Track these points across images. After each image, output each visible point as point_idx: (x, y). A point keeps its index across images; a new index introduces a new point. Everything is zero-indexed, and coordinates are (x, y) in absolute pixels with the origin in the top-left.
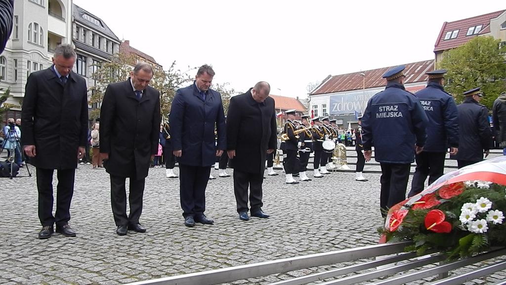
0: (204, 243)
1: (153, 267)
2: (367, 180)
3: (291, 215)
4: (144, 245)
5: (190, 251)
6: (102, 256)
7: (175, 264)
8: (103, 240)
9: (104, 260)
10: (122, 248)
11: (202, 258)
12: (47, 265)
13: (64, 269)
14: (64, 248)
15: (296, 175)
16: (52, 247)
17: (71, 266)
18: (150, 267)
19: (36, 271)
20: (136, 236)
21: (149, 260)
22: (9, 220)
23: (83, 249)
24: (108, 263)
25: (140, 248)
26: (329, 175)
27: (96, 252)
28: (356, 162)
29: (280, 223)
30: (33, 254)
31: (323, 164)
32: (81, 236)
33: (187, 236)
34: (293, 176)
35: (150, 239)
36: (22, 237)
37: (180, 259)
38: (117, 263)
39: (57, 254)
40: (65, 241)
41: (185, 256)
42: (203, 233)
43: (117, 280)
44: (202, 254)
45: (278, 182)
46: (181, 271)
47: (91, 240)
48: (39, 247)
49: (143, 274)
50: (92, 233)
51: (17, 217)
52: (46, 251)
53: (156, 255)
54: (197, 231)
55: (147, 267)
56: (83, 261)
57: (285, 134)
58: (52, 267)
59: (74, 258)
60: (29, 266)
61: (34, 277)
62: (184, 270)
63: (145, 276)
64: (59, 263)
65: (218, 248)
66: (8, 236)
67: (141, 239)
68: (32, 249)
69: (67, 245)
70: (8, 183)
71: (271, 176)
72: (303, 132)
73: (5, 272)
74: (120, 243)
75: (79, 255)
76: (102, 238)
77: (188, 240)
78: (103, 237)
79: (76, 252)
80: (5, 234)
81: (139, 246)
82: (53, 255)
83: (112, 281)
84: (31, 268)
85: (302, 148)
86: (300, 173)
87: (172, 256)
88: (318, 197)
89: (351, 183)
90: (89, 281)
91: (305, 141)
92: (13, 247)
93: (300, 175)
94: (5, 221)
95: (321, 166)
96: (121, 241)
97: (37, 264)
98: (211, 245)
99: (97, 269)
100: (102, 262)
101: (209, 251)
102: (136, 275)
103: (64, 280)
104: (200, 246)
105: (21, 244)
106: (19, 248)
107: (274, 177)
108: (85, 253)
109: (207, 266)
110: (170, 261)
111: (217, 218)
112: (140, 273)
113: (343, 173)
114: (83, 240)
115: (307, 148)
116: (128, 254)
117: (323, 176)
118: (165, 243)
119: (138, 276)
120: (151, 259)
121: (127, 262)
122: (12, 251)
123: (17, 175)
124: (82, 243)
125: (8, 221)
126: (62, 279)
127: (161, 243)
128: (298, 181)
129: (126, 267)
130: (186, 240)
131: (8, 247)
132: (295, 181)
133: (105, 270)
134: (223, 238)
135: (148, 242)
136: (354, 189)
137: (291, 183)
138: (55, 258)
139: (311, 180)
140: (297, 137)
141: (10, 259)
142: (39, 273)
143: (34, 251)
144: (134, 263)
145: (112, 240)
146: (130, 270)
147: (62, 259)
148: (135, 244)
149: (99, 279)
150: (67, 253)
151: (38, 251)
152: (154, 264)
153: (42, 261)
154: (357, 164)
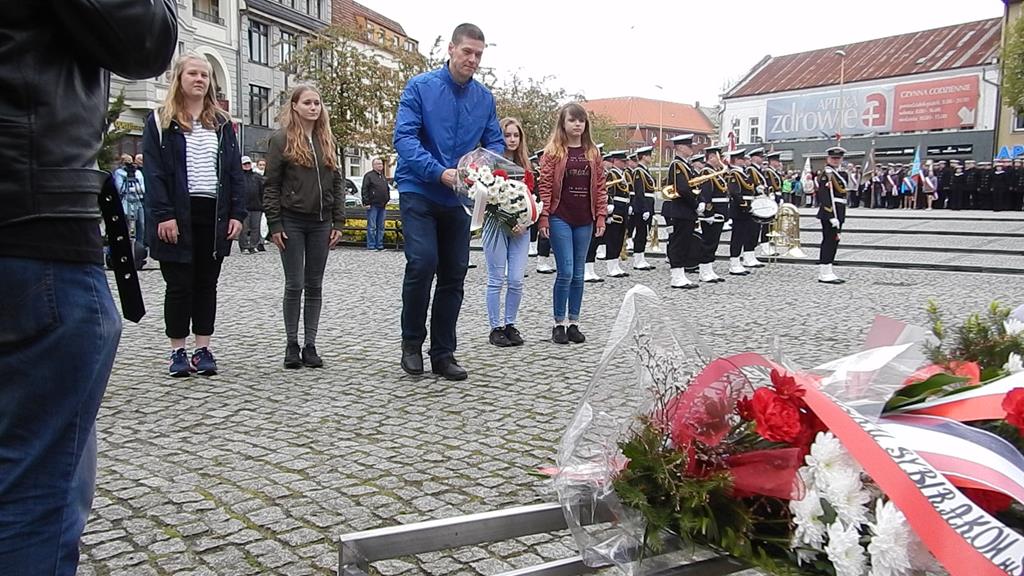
0: (506, 416)
1: (407, 464)
2: (843, 282)
4: (389, 417)
5: (478, 432)
6: (308, 438)
7: (450, 458)
8: (308, 403)
9: (312, 445)
10: (345, 422)
11: (502, 447)
12: (205, 454)
13: (237, 463)
14: (237, 419)
15: (691, 268)
16: (213, 417)
17: (249, 458)
18: (401, 463)
19: (185, 465)
20: (372, 397)
21: (398, 448)
22: (132, 359)
23: (272, 422)
24: (321, 452)
25: (380, 422)
26: (762, 269)
27: (298, 429)
28: (820, 242)
30: (179, 431)
31: (750, 248)
32: (267, 394)
33: (471, 398)
34: (686, 271)
35: (400, 405)
36: (158, 395)
37: (458, 448)
38: (336, 453)
39: (221, 432)
40: (236, 405)
41: (468, 442)
42: (503, 393)
43: (338, 490)
44: (503, 438)
46: (462, 474)
47: (287, 404)
48: (190, 417)
49: (388, 478)
50: (288, 389)
51: (147, 353)
52: (202, 424)
53: (412, 438)
54: (491, 390)
55: (396, 462)
56: (273, 447)
57: (671, 187)
58: (215, 459)
59: (254, 441)
60: (171, 454)
61: (182, 477)
62: (467, 472)
63: (391, 482)
64: (228, 450)
65: (535, 427)
66: (131, 391)
67: (383, 403)
68: (177, 420)
69: (241, 412)
71: (640, 272)
72: (709, 180)
73: (129, 467)
74: (342, 411)
75: (264, 436)
76: (307, 401)
77: (474, 408)
78: (309, 398)
79: (259, 428)
80: (127, 389)
81: (378, 417)
82: (216, 433)
83: (328, 490)
84: (176, 459)
85: (707, 214)
86: (700, 265)
87: (445, 442)
88: (738, 318)
89: (807, 287)
90: (284, 489)
91: (714, 200)
92: (142, 415)
93: (700, 271)
94: (126, 362)
95: (745, 250)
96: (344, 407)
97: (188, 452)
98: (521, 419)
99: (299, 465)
100: (309, 450)
101: (515, 432)
102: (374, 479)
103: (238, 487)
104: (499, 420)
105: (157, 409)
106: (153, 418)
107: (647, 272)
108: (276, 430)
109: (513, 464)
110: (439, 452)
111: (531, 363)
112: (381, 476)
113: (791, 265)
114: (271, 403)
115: (717, 215)
116: (358, 435)
117: (748, 273)
118: (429, 413)
119: (378, 483)
120: (403, 446)
121: (357, 451)
122: (140, 423)
123: (144, 267)
124: (269, 411)
125: (130, 362)
126: (234, 484)
127: (422, 414)
128: (696, 283)
129: (355, 461)
130: (469, 409)
131: (132, 416)
132: (690, 283)
133: (314, 466)
134: (544, 405)
135: (395, 409)
136: (814, 302)
137: (682, 287)
138: (220, 440)
139: (723, 280)
140: (696, 192)
141: (137, 440)
142: (190, 471)
143: (181, 425)
144: (369, 455)
145: (326, 406)
146: (362, 468)
147: (233, 441)
148: (371, 413)
149: (304, 486)
150: (243, 429)
151: (188, 424)
152: (408, 457)
153: (195, 444)
154: (822, 246)
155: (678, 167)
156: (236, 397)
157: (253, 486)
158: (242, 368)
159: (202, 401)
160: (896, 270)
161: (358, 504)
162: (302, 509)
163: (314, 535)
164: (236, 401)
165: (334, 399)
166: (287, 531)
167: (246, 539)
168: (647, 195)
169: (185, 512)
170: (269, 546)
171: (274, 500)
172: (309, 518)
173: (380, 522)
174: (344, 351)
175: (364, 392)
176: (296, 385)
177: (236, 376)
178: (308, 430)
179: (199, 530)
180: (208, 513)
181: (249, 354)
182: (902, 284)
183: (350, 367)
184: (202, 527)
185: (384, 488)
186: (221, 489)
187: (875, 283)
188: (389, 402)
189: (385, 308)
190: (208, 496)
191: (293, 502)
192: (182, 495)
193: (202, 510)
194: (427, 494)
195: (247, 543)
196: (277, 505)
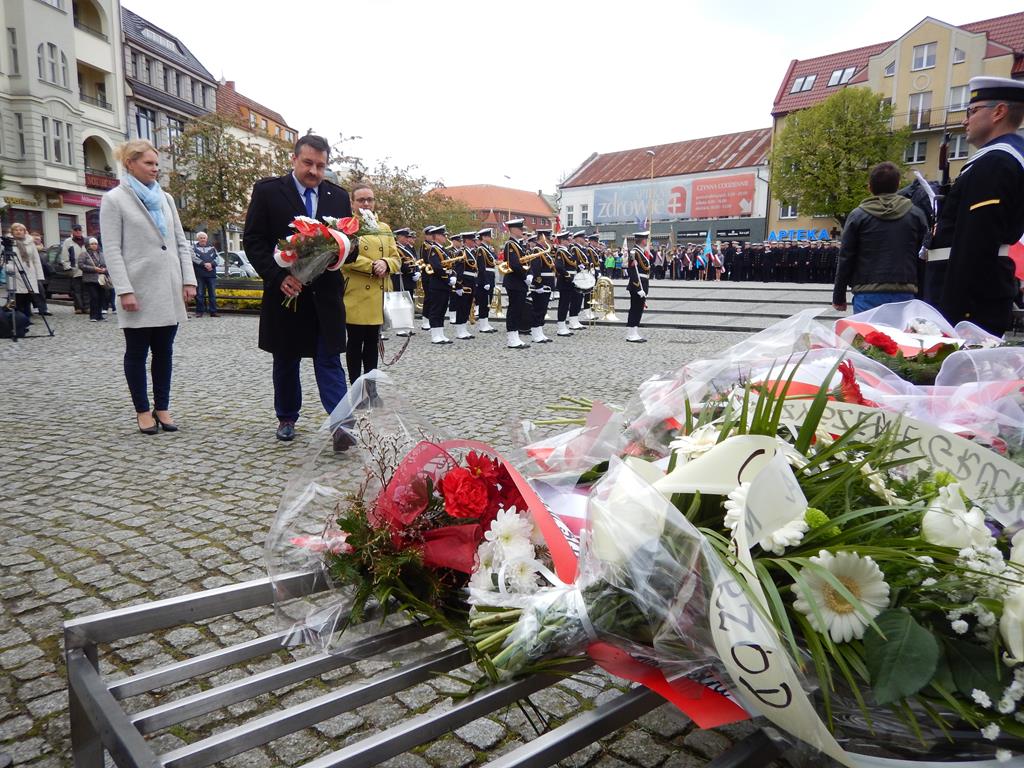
1: (243, 516)
2: (645, 341)
3: (504, 409)
4: (235, 472)
6: (154, 495)
8: (162, 462)
9: (156, 502)
10: (193, 479)
12: (47, 516)
13: (77, 523)
14: (87, 479)
16: (63, 478)
17: (90, 517)
18: (237, 515)
19: (24, 527)
20: (223, 453)
21: (239, 501)
23: (121, 481)
25: (226, 477)
26: (581, 331)
27: (146, 487)
28: (629, 308)
29: (483, 425)
30: (26, 494)
31: (574, 313)
32: (122, 455)
34: (520, 333)
35: (248, 460)
36: (12, 459)
38: (177, 508)
39: (69, 493)
40: (89, 466)
43: (171, 544)
45: (495, 344)
47: (141, 464)
48: (40, 480)
49: (221, 531)
50: (144, 449)
51: (10, 418)
52: (51, 486)
53: (254, 491)
55: (233, 515)
56: (117, 505)
57: (505, 263)
58: (56, 520)
59: (100, 500)
60: (12, 517)
61: (16, 540)
63: (224, 534)
64: (71, 511)
67: (232, 459)
68: (26, 483)
69: (94, 473)
70: (7, 350)
71: (485, 334)
72: (538, 258)
74: (191, 468)
75: (111, 495)
76: (161, 459)
78: (163, 456)
79: (108, 488)
81: (225, 473)
82: (63, 494)
83: (161, 545)
84: (15, 522)
86: (532, 329)
88: (556, 374)
89: (617, 346)
90: (118, 546)
91: (543, 274)
93: (532, 333)
95: (571, 315)
96: (195, 464)
97: (29, 514)
99: (137, 522)
100: (151, 507)
102: (207, 532)
103: (73, 546)
107: (491, 335)
108: (123, 489)
112: (215, 529)
113: (607, 327)
114: (125, 463)
115: (545, 287)
116: (203, 490)
117: (572, 334)
118: (274, 467)
119: (211, 535)
120: (243, 499)
121: (198, 506)
123: (27, 335)
124: (121, 470)
126: (69, 544)
127: (267, 468)
128: (528, 343)
129: (194, 516)
132: (523, 344)
133: (153, 523)
135: (243, 465)
136: (620, 358)
137: (516, 348)
138: (65, 501)
139: (551, 341)
140: (526, 268)
142: (27, 532)
143: (28, 488)
144: (209, 509)
145: (178, 463)
146: (200, 522)
147: (79, 501)
148: (219, 469)
149: (138, 542)
150: (91, 489)
151: (36, 487)
152: (245, 509)
153: (40, 506)
154: (630, 312)
155: (511, 247)
156: (90, 458)
157: (87, 544)
158: (103, 430)
159: (56, 464)
160: (687, 331)
161: (188, 556)
162: (131, 565)
163: (137, 589)
164: (89, 462)
165: (187, 457)
166: (112, 588)
167: (69, 598)
168: (487, 269)
169: (12, 574)
170: (90, 603)
171: (106, 557)
172: (135, 573)
173: (204, 572)
174: (206, 411)
175: (217, 449)
176: (153, 444)
177: (95, 438)
178: (155, 488)
179: (22, 591)
180: (36, 575)
181: (113, 417)
182: (690, 342)
183: (209, 426)
184: (27, 588)
185: (215, 540)
186: (54, 550)
187: (671, 342)
188: (239, 457)
189: (253, 370)
190: (39, 557)
191: (123, 558)
192: (12, 558)
193: (30, 572)
194: (255, 544)
195: (69, 602)
196: (107, 562)
